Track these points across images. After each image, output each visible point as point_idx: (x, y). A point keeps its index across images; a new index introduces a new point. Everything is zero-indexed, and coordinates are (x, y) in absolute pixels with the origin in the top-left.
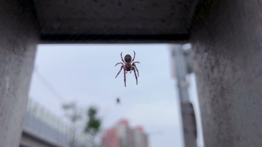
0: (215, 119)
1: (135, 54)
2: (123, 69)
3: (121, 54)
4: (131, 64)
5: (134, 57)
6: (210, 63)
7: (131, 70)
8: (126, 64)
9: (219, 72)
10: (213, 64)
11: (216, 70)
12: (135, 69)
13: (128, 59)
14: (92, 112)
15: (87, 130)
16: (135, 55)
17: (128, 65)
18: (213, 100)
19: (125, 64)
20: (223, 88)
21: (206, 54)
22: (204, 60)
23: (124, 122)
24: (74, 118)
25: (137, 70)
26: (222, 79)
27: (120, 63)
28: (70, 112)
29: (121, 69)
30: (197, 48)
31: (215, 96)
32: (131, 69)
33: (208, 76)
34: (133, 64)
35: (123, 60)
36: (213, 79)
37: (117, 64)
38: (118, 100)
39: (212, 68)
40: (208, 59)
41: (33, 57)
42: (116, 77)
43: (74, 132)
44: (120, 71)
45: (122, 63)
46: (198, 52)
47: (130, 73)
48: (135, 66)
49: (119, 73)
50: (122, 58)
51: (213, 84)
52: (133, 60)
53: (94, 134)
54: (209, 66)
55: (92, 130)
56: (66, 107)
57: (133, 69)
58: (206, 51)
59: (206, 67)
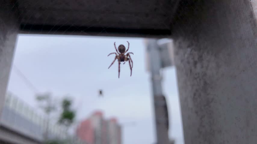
0: (197, 112)
1: (129, 44)
2: (117, 60)
3: (115, 44)
4: (125, 54)
5: (129, 48)
6: (193, 59)
7: (125, 61)
8: (120, 54)
9: (202, 67)
10: (196, 59)
11: (199, 65)
12: (130, 59)
13: (122, 49)
14: (67, 104)
15: (61, 121)
16: (129, 46)
17: (122, 55)
18: (195, 95)
19: (118, 55)
20: (205, 83)
21: (189, 50)
22: (186, 56)
23: (99, 114)
24: (49, 110)
25: (132, 61)
26: (205, 74)
27: (113, 53)
28: (44, 103)
29: (115, 59)
30: (180, 43)
31: (197, 90)
32: (125, 59)
33: (191, 71)
34: (128, 55)
35: (117, 50)
36: (196, 74)
37: (111, 54)
38: (101, 92)
39: (195, 63)
40: (191, 54)
41: (13, 47)
42: (109, 67)
43: (48, 123)
44: (114, 61)
45: (116, 53)
46: (180, 47)
47: (124, 64)
48: (130, 56)
49: (112, 64)
50: (116, 48)
51: (196, 79)
52: (127, 50)
53: (68, 126)
54: (191, 61)
55: (66, 122)
56: (40, 98)
57: (128, 59)
58: (189, 46)
59: (188, 63)
